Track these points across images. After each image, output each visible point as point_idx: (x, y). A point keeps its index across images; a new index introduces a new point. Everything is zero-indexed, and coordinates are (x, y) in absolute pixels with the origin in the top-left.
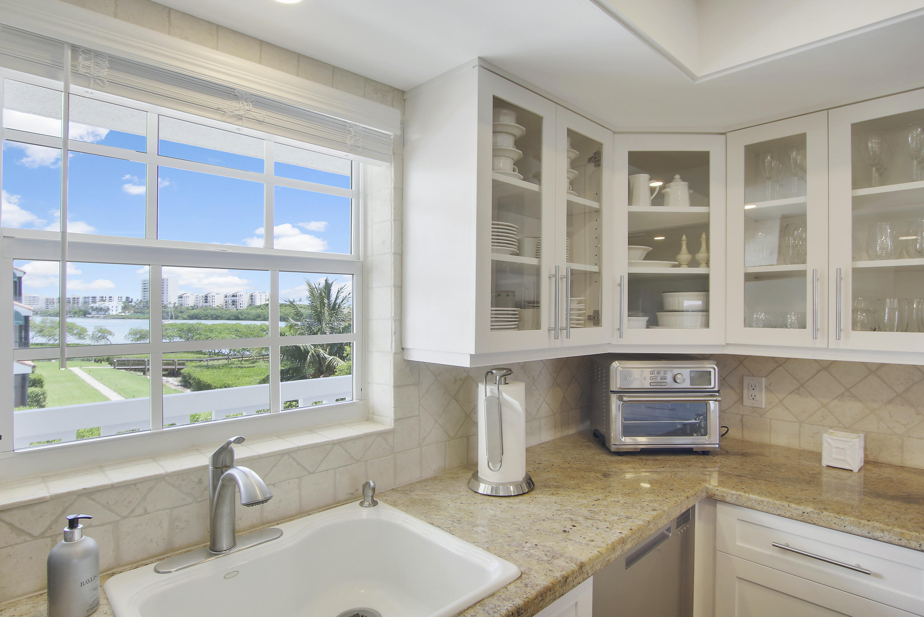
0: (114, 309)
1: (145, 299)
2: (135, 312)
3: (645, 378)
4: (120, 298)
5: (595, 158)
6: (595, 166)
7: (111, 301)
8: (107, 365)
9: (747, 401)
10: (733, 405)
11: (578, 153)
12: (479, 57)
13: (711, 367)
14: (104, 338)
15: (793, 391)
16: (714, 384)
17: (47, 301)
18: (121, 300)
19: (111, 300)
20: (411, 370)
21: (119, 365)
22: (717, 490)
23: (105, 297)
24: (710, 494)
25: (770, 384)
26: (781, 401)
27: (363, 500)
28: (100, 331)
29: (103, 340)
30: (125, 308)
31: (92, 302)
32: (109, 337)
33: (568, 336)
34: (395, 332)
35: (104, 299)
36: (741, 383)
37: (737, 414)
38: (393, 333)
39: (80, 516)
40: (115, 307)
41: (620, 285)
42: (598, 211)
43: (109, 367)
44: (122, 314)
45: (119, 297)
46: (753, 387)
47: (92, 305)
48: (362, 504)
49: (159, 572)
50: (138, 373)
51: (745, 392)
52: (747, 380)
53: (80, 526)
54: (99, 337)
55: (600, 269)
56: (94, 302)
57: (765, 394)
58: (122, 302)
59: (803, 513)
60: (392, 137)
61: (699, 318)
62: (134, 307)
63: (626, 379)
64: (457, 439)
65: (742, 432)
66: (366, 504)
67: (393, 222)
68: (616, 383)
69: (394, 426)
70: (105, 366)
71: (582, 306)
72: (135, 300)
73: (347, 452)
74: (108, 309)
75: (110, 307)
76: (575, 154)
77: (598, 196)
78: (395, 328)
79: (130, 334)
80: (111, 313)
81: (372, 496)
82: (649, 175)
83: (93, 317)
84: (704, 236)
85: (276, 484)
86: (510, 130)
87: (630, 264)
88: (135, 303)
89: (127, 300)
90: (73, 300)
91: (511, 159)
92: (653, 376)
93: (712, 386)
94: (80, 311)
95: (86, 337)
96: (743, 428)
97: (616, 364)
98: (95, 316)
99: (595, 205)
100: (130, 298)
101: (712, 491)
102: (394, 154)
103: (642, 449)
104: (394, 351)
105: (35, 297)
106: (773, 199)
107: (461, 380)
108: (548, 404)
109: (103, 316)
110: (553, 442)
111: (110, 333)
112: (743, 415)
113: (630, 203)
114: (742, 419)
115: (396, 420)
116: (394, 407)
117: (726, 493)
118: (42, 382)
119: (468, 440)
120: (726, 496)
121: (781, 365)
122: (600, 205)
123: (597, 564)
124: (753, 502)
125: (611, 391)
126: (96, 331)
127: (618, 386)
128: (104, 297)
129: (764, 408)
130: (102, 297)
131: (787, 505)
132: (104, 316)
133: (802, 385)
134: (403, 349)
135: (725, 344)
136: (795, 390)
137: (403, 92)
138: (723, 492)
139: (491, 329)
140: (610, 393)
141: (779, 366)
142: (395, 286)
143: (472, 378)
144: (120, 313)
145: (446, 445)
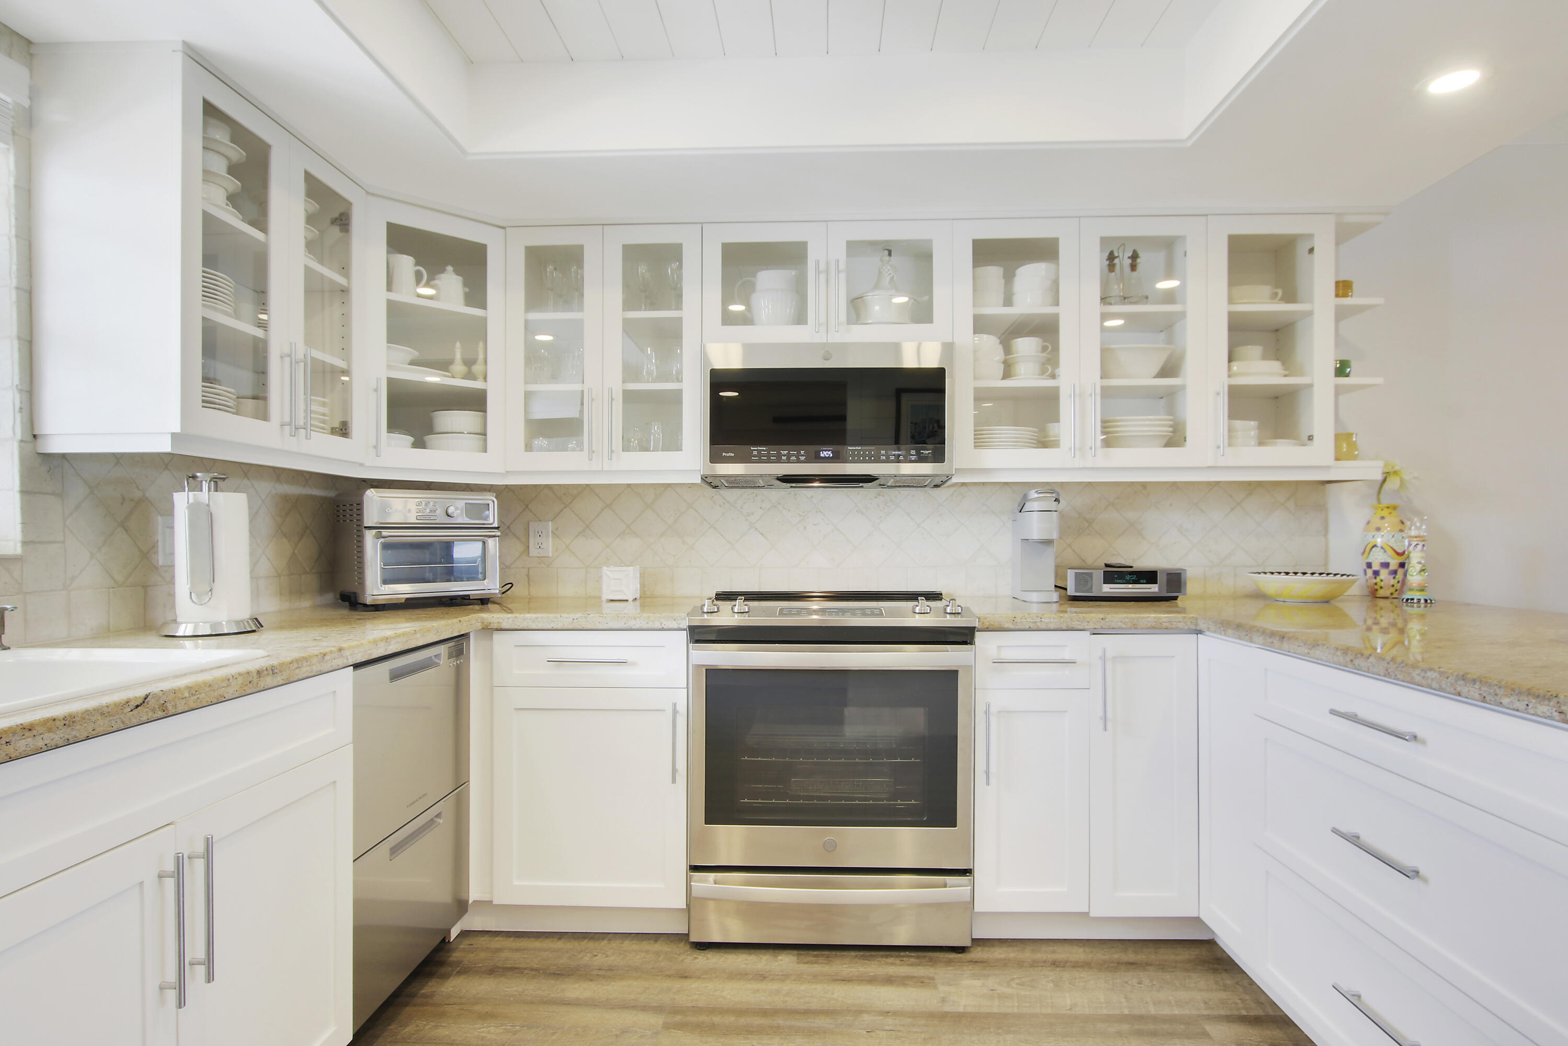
3: (409, 511)
5: (341, 220)
6: (341, 231)
9: (534, 552)
10: (518, 558)
11: (318, 207)
12: (183, 41)
13: (490, 499)
15: (579, 534)
16: (492, 518)
20: (49, 471)
22: (493, 617)
24: (486, 623)
25: (557, 529)
26: (567, 547)
33: (307, 437)
34: (21, 408)
36: (527, 530)
37: (523, 568)
38: (17, 409)
41: (376, 390)
42: (344, 291)
46: (540, 533)
51: (531, 540)
52: (534, 526)
55: (349, 365)
57: (552, 540)
59: (573, 620)
60: (11, 107)
61: (475, 441)
63: (386, 512)
64: (128, 587)
65: (529, 588)
67: (14, 240)
68: (371, 516)
69: (22, 551)
71: (325, 410)
76: (314, 206)
77: (345, 269)
78: (21, 403)
82: (415, 258)
84: (481, 345)
86: (222, 149)
87: (389, 367)
91: (224, 189)
92: (421, 507)
93: (491, 521)
96: (529, 585)
97: (371, 493)
99: (341, 280)
101: (487, 620)
102: (14, 133)
103: (407, 598)
104: (19, 436)
106: (555, 311)
107: (132, 500)
108: (269, 559)
112: (529, 568)
113: (389, 288)
114: (528, 573)
115: (24, 543)
116: (22, 523)
117: (502, 618)
119: (146, 593)
121: (568, 506)
122: (349, 282)
123: (358, 653)
124: (529, 620)
125: (365, 527)
127: (375, 521)
129: (551, 556)
131: (559, 616)
133: (588, 526)
134: (35, 436)
135: (504, 472)
136: (581, 533)
137: (29, 42)
138: (499, 618)
139: (201, 406)
140: (364, 530)
141: (565, 507)
142: (19, 338)
143: (150, 502)
145: (109, 592)
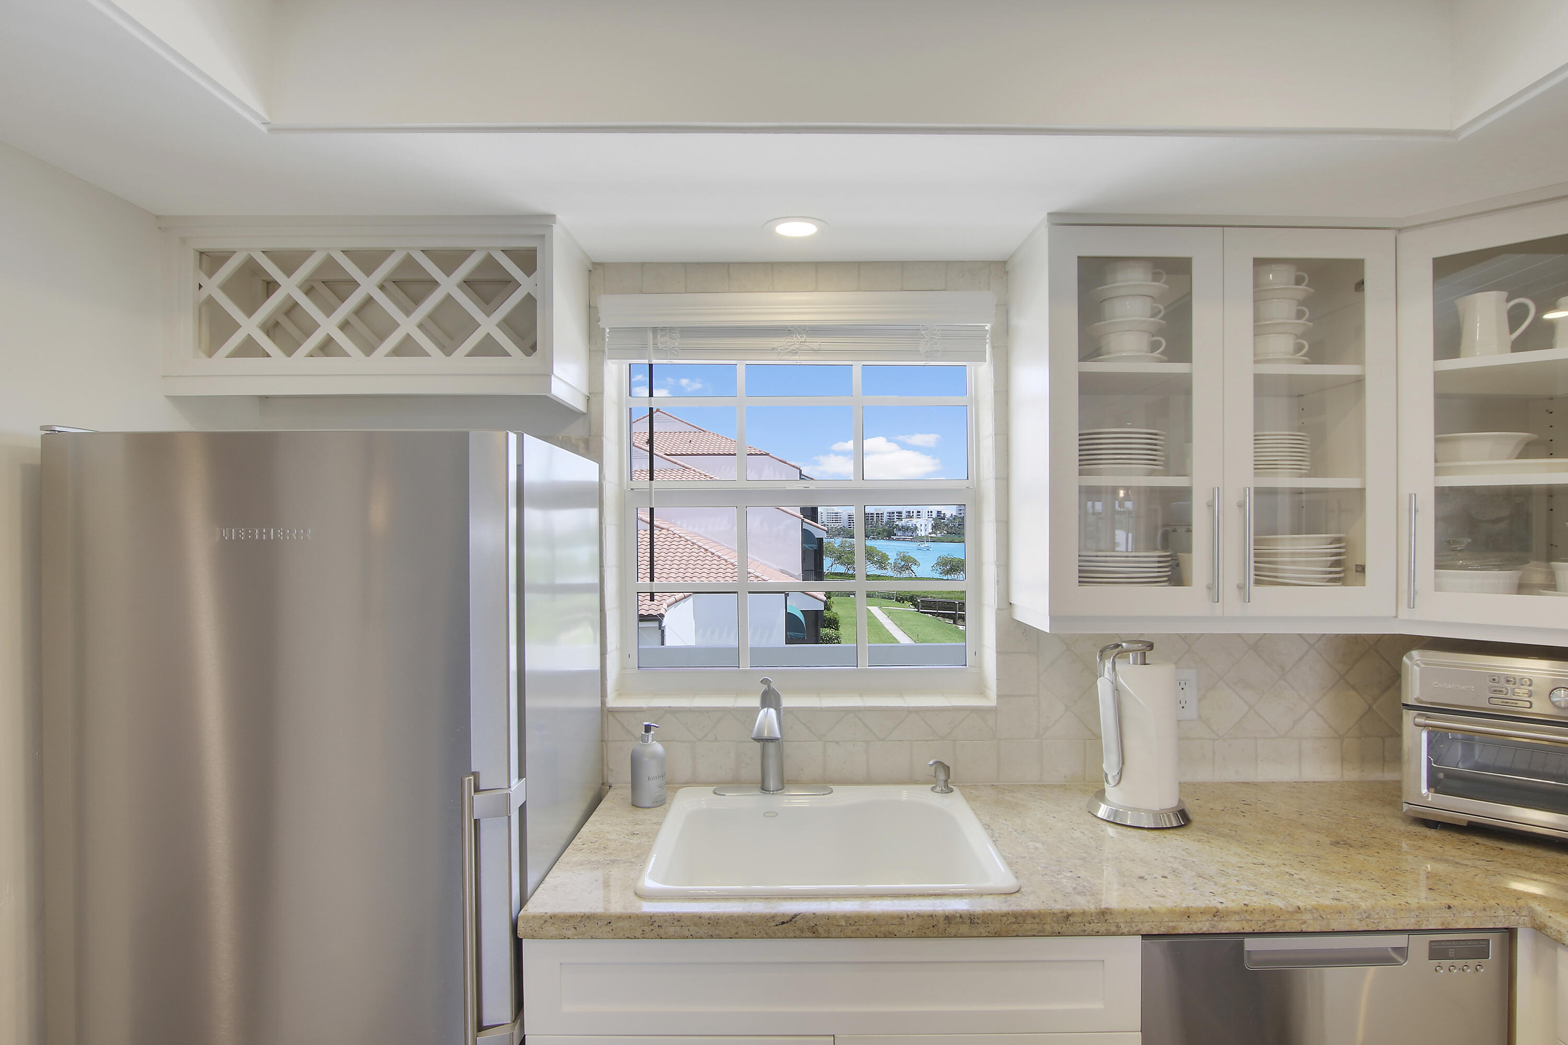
0: (923, 528)
1: (961, 514)
2: (948, 533)
4: (930, 514)
7: (919, 517)
8: (911, 606)
14: (909, 568)
17: (849, 518)
18: (931, 515)
19: (920, 515)
20: (1024, 633)
21: (923, 607)
22: (1550, 917)
23: (913, 512)
24: (1538, 922)
27: (935, 785)
28: (904, 558)
29: (907, 572)
30: (935, 527)
31: (897, 518)
32: (913, 567)
35: (912, 514)
38: (995, 582)
39: (652, 724)
40: (924, 525)
43: (912, 609)
44: (933, 535)
45: (928, 512)
47: (897, 523)
48: (933, 789)
49: (715, 793)
50: (947, 621)
53: (652, 732)
54: (902, 567)
56: (900, 519)
58: (932, 519)
62: (947, 525)
66: (938, 789)
68: (1410, 690)
69: (997, 704)
70: (909, 608)
72: (948, 516)
73: (927, 724)
74: (916, 528)
75: (918, 526)
78: (1001, 576)
79: (937, 564)
80: (919, 533)
81: (945, 781)
83: (898, 540)
85: (840, 743)
88: (948, 519)
89: (938, 516)
90: (877, 517)
94: (884, 530)
95: (888, 567)
97: (1413, 657)
98: (901, 537)
100: (942, 513)
101: (1541, 918)
103: (1469, 822)
104: (996, 606)
105: (837, 513)
109: (909, 537)
110: (1332, 784)
111: (915, 562)
115: (1000, 698)
116: (997, 680)
118: (837, 623)
120: (1565, 934)
125: (1404, 705)
126: (898, 559)
127: (1417, 696)
128: (911, 512)
130: (909, 512)
132: (911, 537)
134: (1008, 604)
139: (1079, 582)
140: (1402, 707)
144: (930, 533)
145: (1085, 744)
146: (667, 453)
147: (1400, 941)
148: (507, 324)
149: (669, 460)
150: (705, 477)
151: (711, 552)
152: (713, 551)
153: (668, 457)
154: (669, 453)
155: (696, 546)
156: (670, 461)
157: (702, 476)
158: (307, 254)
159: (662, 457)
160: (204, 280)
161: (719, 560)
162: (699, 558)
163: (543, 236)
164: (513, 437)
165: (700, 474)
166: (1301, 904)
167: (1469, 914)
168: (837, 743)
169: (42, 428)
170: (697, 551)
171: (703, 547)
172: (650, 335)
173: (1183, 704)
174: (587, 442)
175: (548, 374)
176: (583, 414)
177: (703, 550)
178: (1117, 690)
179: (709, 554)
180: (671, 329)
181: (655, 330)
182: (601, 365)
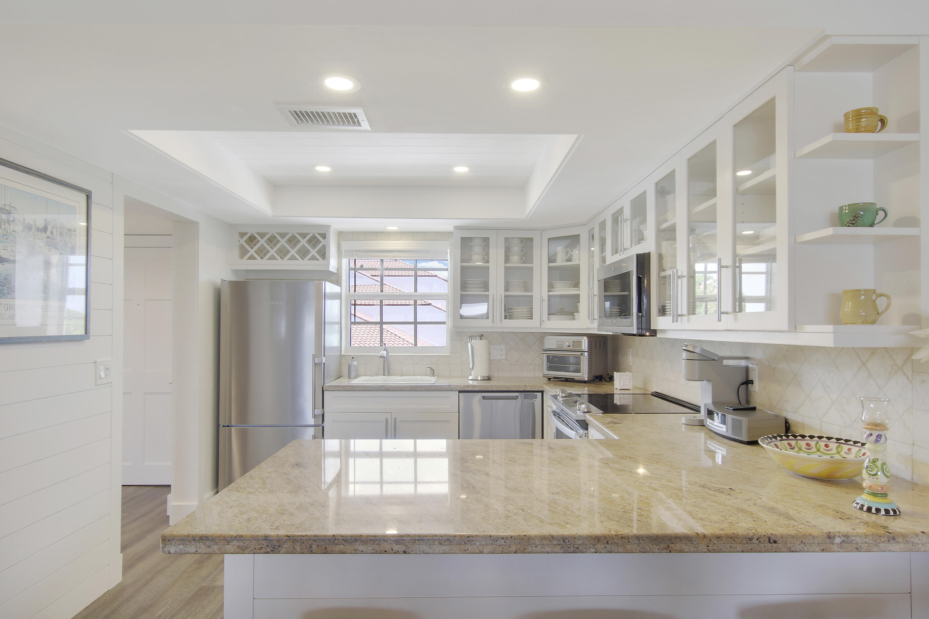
13: (583, 339)
16: (584, 347)
39: (354, 358)
41: (544, 300)
48: (430, 376)
69: (450, 354)
73: (430, 360)
81: (432, 373)
86: (479, 245)
91: (481, 255)
116: (450, 348)
125: (543, 350)
139: (460, 318)
146: (372, 274)
147: (517, 394)
148: (319, 252)
149: (373, 279)
150: (396, 290)
151: (399, 337)
152: (400, 335)
153: (373, 277)
154: (373, 275)
155: (389, 333)
156: (375, 280)
157: (394, 289)
158: (267, 233)
159: (369, 277)
160: (240, 239)
161: (399, 339)
162: (391, 340)
163: (328, 230)
164: (324, 282)
165: (393, 288)
166: (493, 385)
167: (530, 387)
168: (405, 365)
169: (221, 279)
170: (390, 336)
171: (393, 333)
172: (355, 252)
173: (501, 355)
174: (337, 281)
175: (328, 265)
176: (336, 273)
177: (393, 335)
178: (471, 346)
179: (397, 337)
180: (361, 251)
181: (356, 251)
182: (341, 260)
